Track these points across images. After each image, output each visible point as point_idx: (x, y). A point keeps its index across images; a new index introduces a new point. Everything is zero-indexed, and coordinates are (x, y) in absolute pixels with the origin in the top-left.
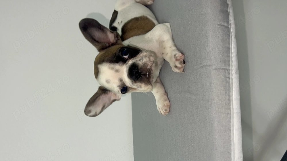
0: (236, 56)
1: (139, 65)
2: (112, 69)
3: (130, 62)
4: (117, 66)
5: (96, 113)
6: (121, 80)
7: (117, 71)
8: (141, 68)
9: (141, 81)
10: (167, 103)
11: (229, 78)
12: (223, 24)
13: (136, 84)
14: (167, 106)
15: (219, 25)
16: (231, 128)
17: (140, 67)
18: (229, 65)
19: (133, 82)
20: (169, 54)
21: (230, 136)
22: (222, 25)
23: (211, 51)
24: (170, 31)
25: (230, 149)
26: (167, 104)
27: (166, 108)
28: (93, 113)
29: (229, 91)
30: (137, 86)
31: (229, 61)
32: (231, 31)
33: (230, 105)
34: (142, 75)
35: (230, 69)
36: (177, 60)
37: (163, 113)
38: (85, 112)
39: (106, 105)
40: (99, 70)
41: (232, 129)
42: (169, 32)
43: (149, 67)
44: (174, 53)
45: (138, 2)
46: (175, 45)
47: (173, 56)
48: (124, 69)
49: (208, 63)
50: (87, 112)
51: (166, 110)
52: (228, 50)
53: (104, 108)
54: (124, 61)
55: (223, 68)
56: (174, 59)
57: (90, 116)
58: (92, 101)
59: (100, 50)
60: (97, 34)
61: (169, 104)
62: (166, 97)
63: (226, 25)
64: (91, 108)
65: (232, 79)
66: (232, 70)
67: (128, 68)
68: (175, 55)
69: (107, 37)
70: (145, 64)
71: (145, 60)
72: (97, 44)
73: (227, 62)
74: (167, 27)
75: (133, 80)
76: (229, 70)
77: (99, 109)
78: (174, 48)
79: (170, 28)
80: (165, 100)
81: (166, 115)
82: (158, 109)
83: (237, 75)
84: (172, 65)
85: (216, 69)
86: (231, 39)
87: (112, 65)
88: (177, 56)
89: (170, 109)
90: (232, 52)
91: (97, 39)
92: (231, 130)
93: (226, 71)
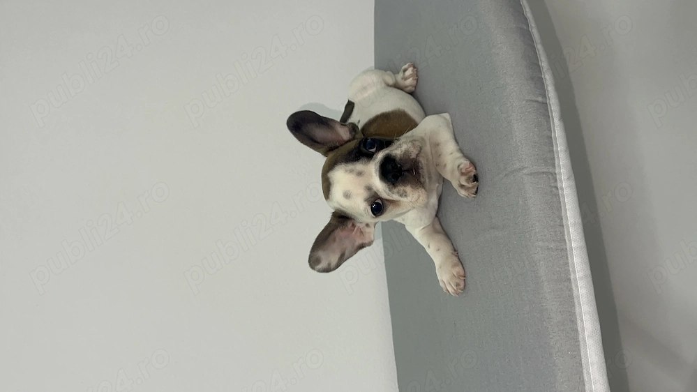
0: (566, 151)
1: (396, 155)
2: (351, 171)
3: (380, 156)
4: (359, 166)
5: (329, 264)
6: (369, 188)
7: (360, 174)
8: (401, 159)
9: (405, 182)
10: (459, 269)
11: (557, 188)
12: (534, 98)
13: (396, 190)
14: (459, 276)
15: (527, 101)
16: (570, 275)
17: (398, 159)
18: (554, 166)
19: (391, 186)
20: (449, 167)
21: (571, 290)
22: (532, 101)
23: (519, 144)
24: (451, 126)
25: (574, 314)
26: (458, 273)
27: (457, 281)
28: (323, 265)
29: (559, 209)
30: (398, 192)
31: (554, 159)
32: (551, 110)
33: (564, 235)
34: (404, 171)
35: (556, 172)
36: (462, 174)
37: (453, 291)
38: (309, 261)
39: (347, 254)
40: (331, 180)
41: (572, 277)
42: (448, 127)
43: (413, 156)
44: (457, 162)
45: (391, 86)
46: (461, 151)
47: (456, 167)
48: (371, 169)
49: (517, 166)
50: (313, 262)
51: (457, 285)
52: (550, 141)
53: (342, 259)
54: (370, 156)
55: (543, 170)
56: (457, 174)
57: (319, 271)
58: (322, 241)
59: (325, 154)
60: (320, 133)
61: (462, 273)
62: (455, 259)
63: (540, 99)
64: (321, 254)
65: (562, 189)
66: (560, 174)
67: (378, 165)
68: (459, 166)
69: (338, 134)
70: (406, 152)
71: (404, 147)
72: (319, 146)
73: (551, 161)
74: (445, 119)
75: (389, 183)
76: (555, 174)
77: (334, 259)
78: (459, 155)
79: (450, 120)
80: (454, 266)
81: (458, 294)
82: (441, 284)
83: (573, 183)
84: (455, 184)
85: (531, 174)
86: (553, 122)
87: (350, 166)
88: (461, 167)
89: (464, 281)
90: (557, 144)
91: (319, 141)
92: (572, 280)
93: (550, 176)
